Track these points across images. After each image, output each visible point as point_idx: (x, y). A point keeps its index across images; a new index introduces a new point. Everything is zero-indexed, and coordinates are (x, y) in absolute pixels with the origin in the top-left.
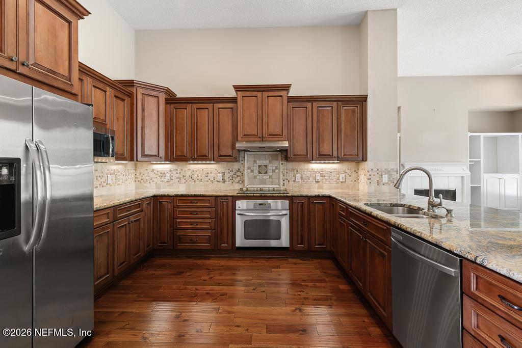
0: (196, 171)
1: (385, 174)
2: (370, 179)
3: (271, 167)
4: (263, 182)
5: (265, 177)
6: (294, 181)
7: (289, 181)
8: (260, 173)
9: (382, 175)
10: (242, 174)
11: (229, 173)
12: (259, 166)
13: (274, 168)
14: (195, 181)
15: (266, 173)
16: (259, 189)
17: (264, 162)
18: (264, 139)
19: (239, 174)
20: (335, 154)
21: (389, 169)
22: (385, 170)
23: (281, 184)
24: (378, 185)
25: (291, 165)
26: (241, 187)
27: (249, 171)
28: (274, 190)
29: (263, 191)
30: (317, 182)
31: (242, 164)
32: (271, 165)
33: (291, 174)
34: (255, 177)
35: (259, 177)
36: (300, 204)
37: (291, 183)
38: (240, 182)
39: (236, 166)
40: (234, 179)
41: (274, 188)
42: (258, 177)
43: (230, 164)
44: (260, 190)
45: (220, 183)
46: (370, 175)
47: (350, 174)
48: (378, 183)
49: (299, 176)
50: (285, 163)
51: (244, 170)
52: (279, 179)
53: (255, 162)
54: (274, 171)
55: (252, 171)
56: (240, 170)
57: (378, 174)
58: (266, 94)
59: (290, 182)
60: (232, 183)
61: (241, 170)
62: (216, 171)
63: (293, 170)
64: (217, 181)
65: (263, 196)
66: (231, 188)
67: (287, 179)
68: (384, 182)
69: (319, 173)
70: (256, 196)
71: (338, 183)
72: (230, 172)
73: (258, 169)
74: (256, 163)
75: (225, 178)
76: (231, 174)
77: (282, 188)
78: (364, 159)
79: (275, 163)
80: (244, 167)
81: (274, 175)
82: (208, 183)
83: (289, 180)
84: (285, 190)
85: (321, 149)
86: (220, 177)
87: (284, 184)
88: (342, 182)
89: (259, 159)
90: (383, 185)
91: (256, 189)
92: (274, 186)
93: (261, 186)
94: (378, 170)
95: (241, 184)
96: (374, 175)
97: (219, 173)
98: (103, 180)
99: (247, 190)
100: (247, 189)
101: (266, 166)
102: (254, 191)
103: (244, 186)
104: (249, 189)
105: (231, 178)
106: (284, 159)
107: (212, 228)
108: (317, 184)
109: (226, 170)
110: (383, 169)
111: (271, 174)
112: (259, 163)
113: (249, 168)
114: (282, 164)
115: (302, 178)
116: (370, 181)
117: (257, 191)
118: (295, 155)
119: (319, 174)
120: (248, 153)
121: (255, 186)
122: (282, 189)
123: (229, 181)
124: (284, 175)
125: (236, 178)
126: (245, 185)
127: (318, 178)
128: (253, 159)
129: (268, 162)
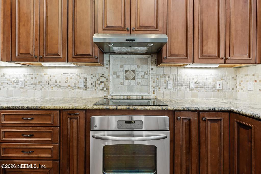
0: (54, 77)
3: (139, 73)
4: (131, 89)
5: (133, 83)
6: (165, 88)
7: (159, 88)
8: (127, 79)
10: (107, 79)
11: (92, 78)
12: (127, 71)
13: (143, 74)
14: (52, 88)
15: (134, 78)
16: (126, 97)
17: (132, 67)
18: (133, 32)
19: (103, 79)
23: (151, 91)
25: (162, 70)
26: (105, 95)
27: (115, 76)
28: (142, 99)
29: (130, 99)
30: (191, 90)
31: (107, 68)
32: (139, 70)
33: (162, 80)
34: (122, 84)
35: (126, 83)
36: (185, 121)
37: (162, 90)
38: (105, 89)
39: (100, 70)
40: (97, 86)
41: (142, 96)
42: (125, 84)
43: (93, 68)
44: (127, 99)
45: (82, 90)
47: (227, 81)
49: (171, 82)
50: (155, 67)
51: (109, 75)
52: (148, 85)
53: (121, 66)
54: (142, 77)
55: (118, 77)
56: (105, 76)
59: (161, 90)
60: (95, 90)
62: (77, 76)
63: (164, 75)
64: (78, 88)
65: (131, 110)
66: (94, 95)
67: (158, 86)
69: (193, 79)
70: (121, 110)
71: (214, 91)
72: (94, 78)
73: (125, 74)
74: (123, 67)
75: (88, 84)
76: (95, 79)
77: (152, 96)
79: (145, 68)
80: (109, 72)
81: (143, 82)
82: (67, 90)
83: (159, 87)
84: (156, 99)
85: (205, 48)
86: (81, 85)
87: (154, 91)
88: (218, 90)
89: (126, 63)
91: (122, 97)
92: (143, 94)
93: (128, 94)
95: (105, 91)
97: (81, 78)
99: (112, 98)
100: (112, 96)
101: (134, 71)
103: (109, 93)
104: (114, 97)
105: (94, 84)
106: (154, 63)
107: (55, 157)
108: (191, 92)
109: (88, 75)
111: (139, 80)
112: (126, 67)
113: (114, 73)
114: (152, 69)
115: (174, 85)
118: (171, 55)
119: (194, 81)
120: (114, 56)
121: (121, 94)
122: (152, 97)
123: (92, 88)
124: (154, 82)
125: (99, 84)
126: (110, 93)
127: (193, 85)
128: (119, 63)
129: (136, 66)
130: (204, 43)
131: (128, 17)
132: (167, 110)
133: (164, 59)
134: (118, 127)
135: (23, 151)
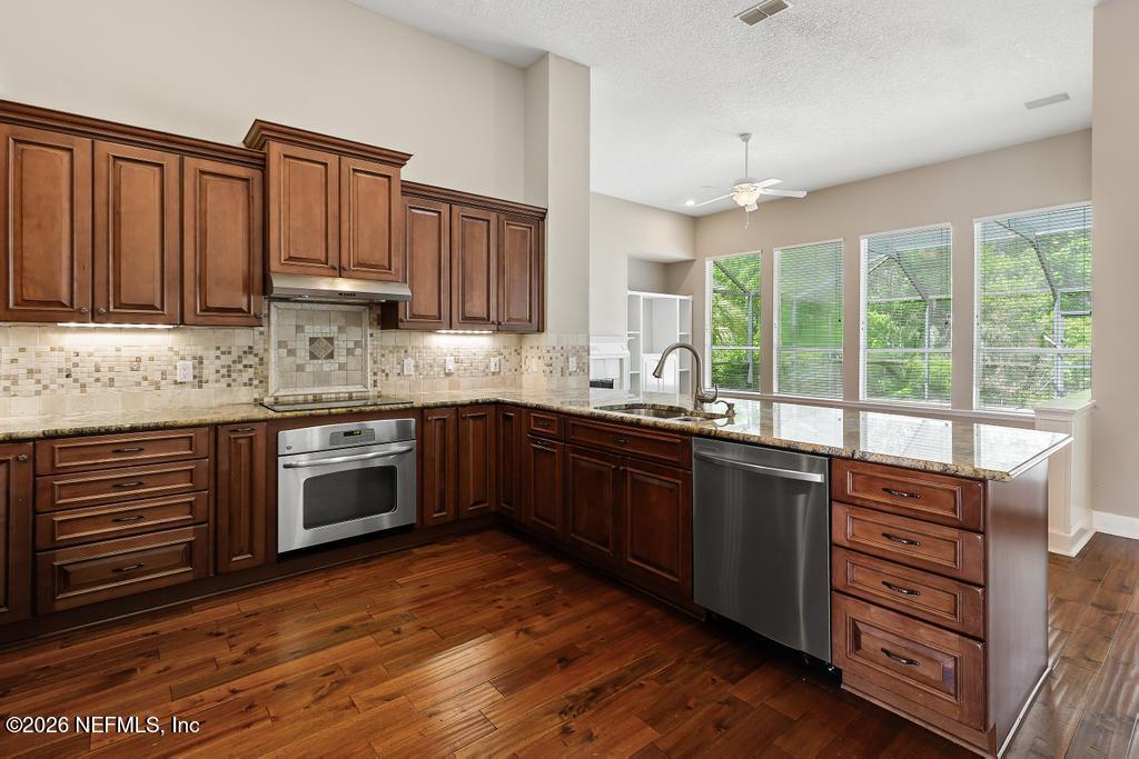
0: (90, 355)
1: (573, 355)
3: (342, 344)
4: (323, 379)
5: (327, 366)
6: (399, 374)
7: (387, 375)
8: (313, 356)
9: (567, 358)
10: (261, 359)
11: (218, 358)
12: (312, 340)
13: (351, 345)
14: (83, 386)
15: (331, 356)
16: (311, 398)
17: (327, 330)
18: (344, 273)
19: (250, 360)
20: (493, 316)
21: (578, 347)
22: (573, 347)
23: (370, 382)
24: (562, 375)
25: (391, 337)
26: (256, 396)
27: (284, 352)
28: (350, 399)
29: (321, 401)
30: (448, 374)
31: (262, 333)
32: (344, 337)
33: (393, 358)
34: (300, 368)
35: (311, 366)
36: (438, 423)
37: (393, 378)
38: (256, 382)
39: (242, 338)
40: (234, 375)
41: (350, 393)
42: (309, 368)
43: (221, 332)
44: (315, 401)
45: (187, 389)
46: (551, 358)
47: (507, 357)
48: (562, 371)
49: (409, 363)
50: (378, 332)
51: (266, 350)
52: (363, 370)
53: (299, 329)
54: (350, 352)
55: (291, 353)
56: (255, 351)
57: (562, 355)
58: (350, 163)
59: (390, 378)
60: (229, 385)
61: (259, 348)
62: (172, 353)
63: (396, 348)
64: (176, 382)
65: (356, 413)
66: (226, 399)
67: (383, 371)
68: (570, 370)
69: (452, 355)
70: (337, 415)
71: (487, 375)
72: (223, 357)
73: (308, 347)
74: (303, 331)
75: (205, 372)
76: (226, 360)
77: (372, 392)
78: (541, 329)
79: (355, 333)
80: (267, 341)
81: (352, 363)
82: (136, 390)
83: (387, 371)
84: (379, 397)
85: (468, 306)
86: (184, 370)
87: (375, 381)
88: (494, 374)
89: (312, 321)
90: (570, 376)
91: (301, 398)
92: (352, 389)
93: (317, 390)
94: (562, 348)
95: (256, 387)
96: (556, 358)
97: (183, 359)
99: (276, 403)
100: (276, 398)
101: (330, 340)
102: (297, 403)
103: (267, 391)
104: (280, 399)
105: (224, 371)
106: (375, 323)
107: (199, 519)
108: (447, 380)
109: (206, 349)
110: (570, 348)
111: (343, 360)
112: (312, 330)
113: (281, 344)
114: (371, 335)
115: (416, 367)
116: (551, 368)
117: (306, 402)
118: (413, 316)
119: (452, 358)
120: (280, 305)
121: (299, 391)
122: (371, 394)
123: (217, 381)
124: (375, 362)
125: (240, 371)
126: (271, 391)
127: (451, 366)
128: (293, 322)
129: (335, 329)
130: (467, 297)
131: (333, 244)
132: (412, 408)
133: (402, 321)
134: (331, 444)
135: (117, 519)
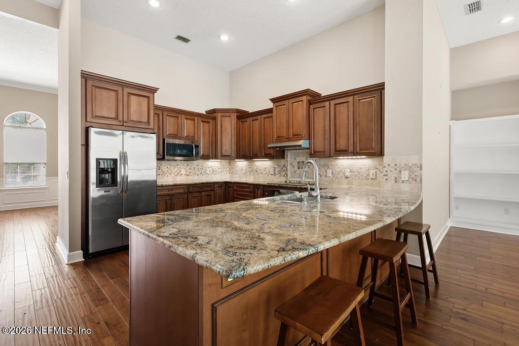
0: (259, 167)
1: (405, 170)
2: (387, 175)
6: (325, 176)
8: (299, 168)
9: (400, 171)
10: (286, 168)
11: (278, 168)
12: (298, 162)
14: (258, 174)
17: (302, 159)
18: (290, 140)
19: (284, 169)
20: (351, 149)
21: (410, 165)
22: (405, 165)
24: (396, 182)
26: (286, 180)
27: (291, 166)
30: (347, 177)
31: (286, 160)
33: (323, 169)
34: (295, 172)
37: (323, 178)
38: (285, 175)
39: (282, 162)
42: (298, 172)
43: (279, 161)
44: (299, 183)
46: (387, 171)
47: (381, 171)
48: (396, 180)
49: (329, 172)
53: (295, 159)
55: (293, 167)
57: (396, 169)
58: (291, 101)
60: (280, 176)
61: (286, 165)
62: (270, 166)
63: (325, 165)
64: (271, 174)
66: (279, 180)
67: (319, 174)
68: (403, 179)
69: (348, 168)
71: (368, 179)
73: (297, 165)
75: (276, 172)
76: (280, 168)
80: (288, 163)
81: (309, 171)
82: (265, 175)
83: (321, 174)
85: (338, 145)
86: (272, 171)
88: (372, 179)
89: (298, 156)
90: (403, 182)
92: (309, 180)
93: (299, 179)
94: (396, 165)
95: (285, 177)
96: (391, 171)
97: (272, 168)
98: (203, 171)
100: (290, 181)
101: (303, 162)
102: (294, 183)
105: (279, 172)
108: (346, 180)
109: (276, 165)
110: (403, 165)
111: (306, 169)
112: (298, 159)
113: (291, 164)
114: (315, 160)
115: (332, 173)
116: (387, 177)
117: (297, 183)
118: (315, 152)
119: (349, 170)
120: (290, 151)
121: (295, 180)
123: (278, 174)
125: (282, 172)
126: (289, 178)
127: (348, 174)
128: (294, 157)
129: (304, 158)
